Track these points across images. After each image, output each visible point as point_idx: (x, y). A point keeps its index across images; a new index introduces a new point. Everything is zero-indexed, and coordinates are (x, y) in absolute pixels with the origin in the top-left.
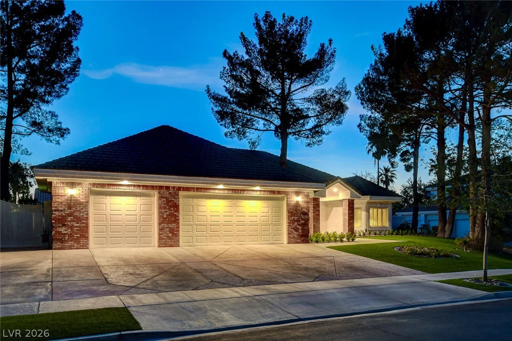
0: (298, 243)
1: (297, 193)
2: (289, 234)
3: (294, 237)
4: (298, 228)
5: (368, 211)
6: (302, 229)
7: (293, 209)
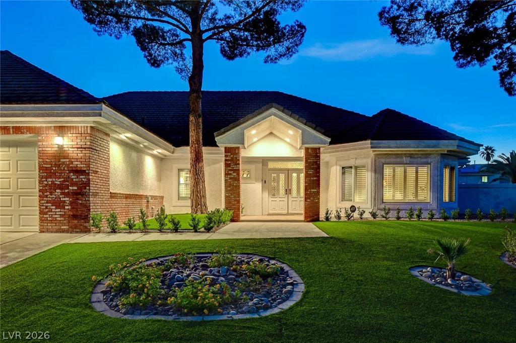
0: (63, 231)
1: (61, 130)
2: (42, 212)
3: (54, 221)
4: (64, 202)
5: (378, 171)
6: (71, 204)
7: (50, 163)
